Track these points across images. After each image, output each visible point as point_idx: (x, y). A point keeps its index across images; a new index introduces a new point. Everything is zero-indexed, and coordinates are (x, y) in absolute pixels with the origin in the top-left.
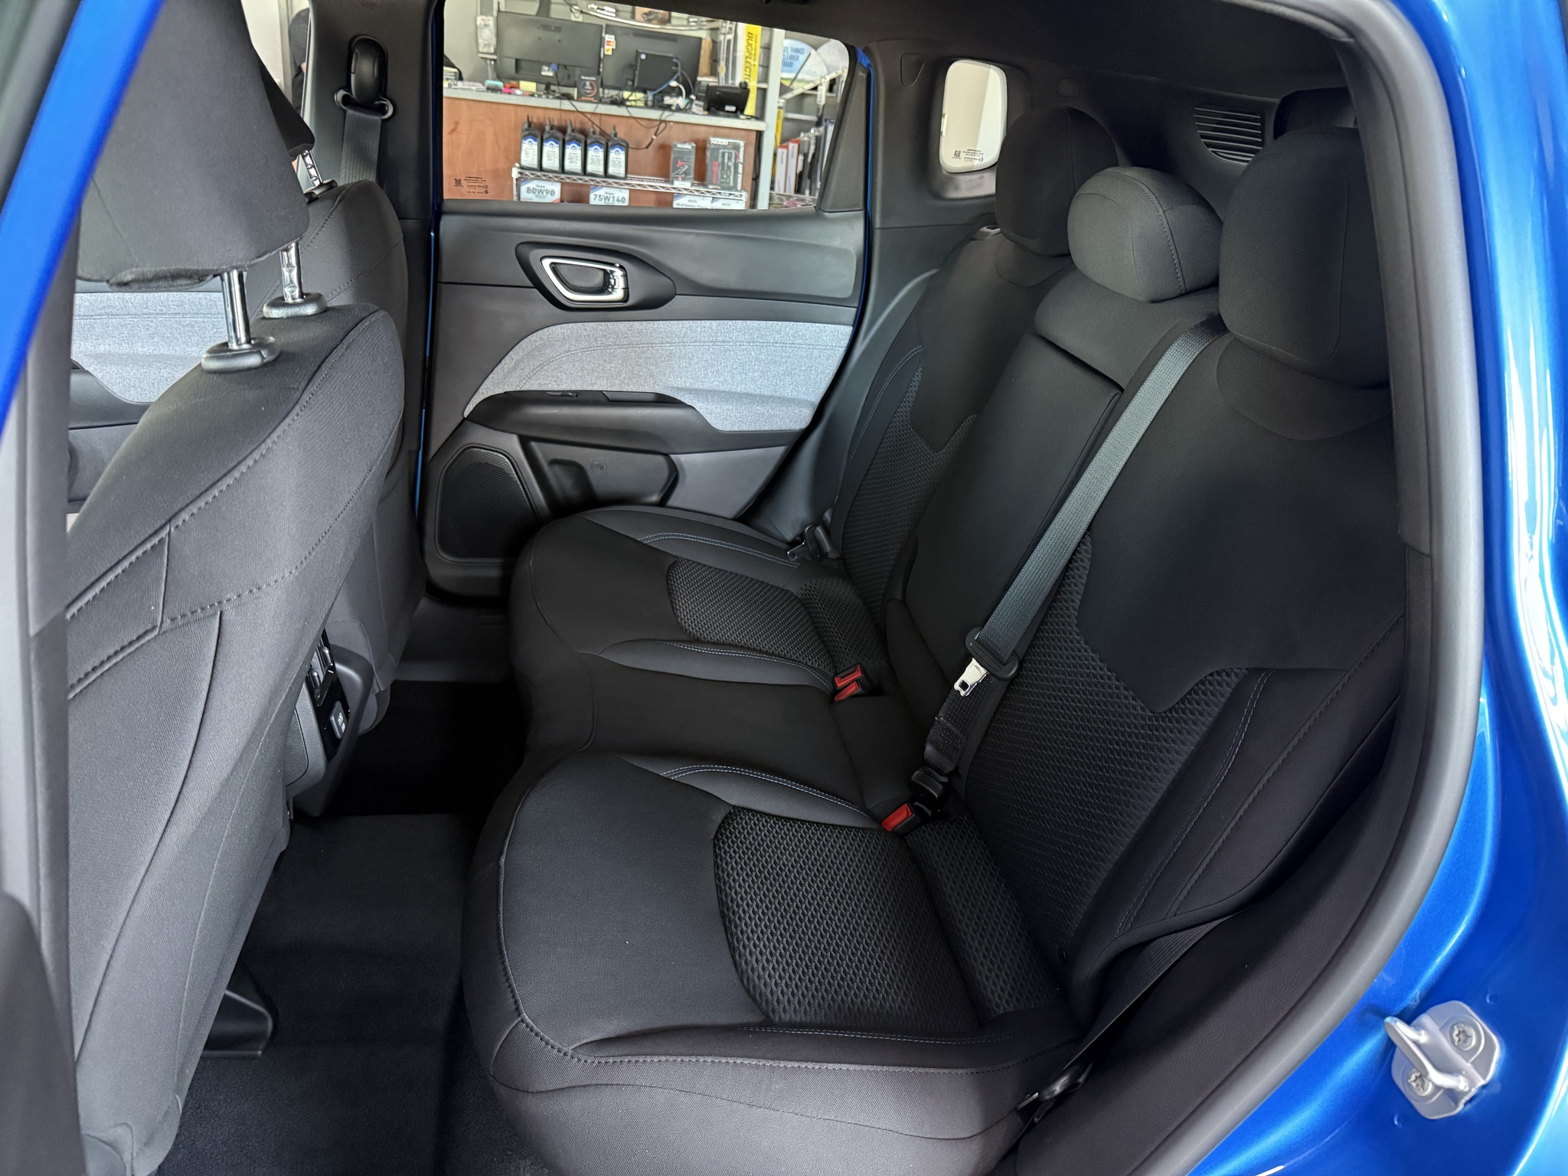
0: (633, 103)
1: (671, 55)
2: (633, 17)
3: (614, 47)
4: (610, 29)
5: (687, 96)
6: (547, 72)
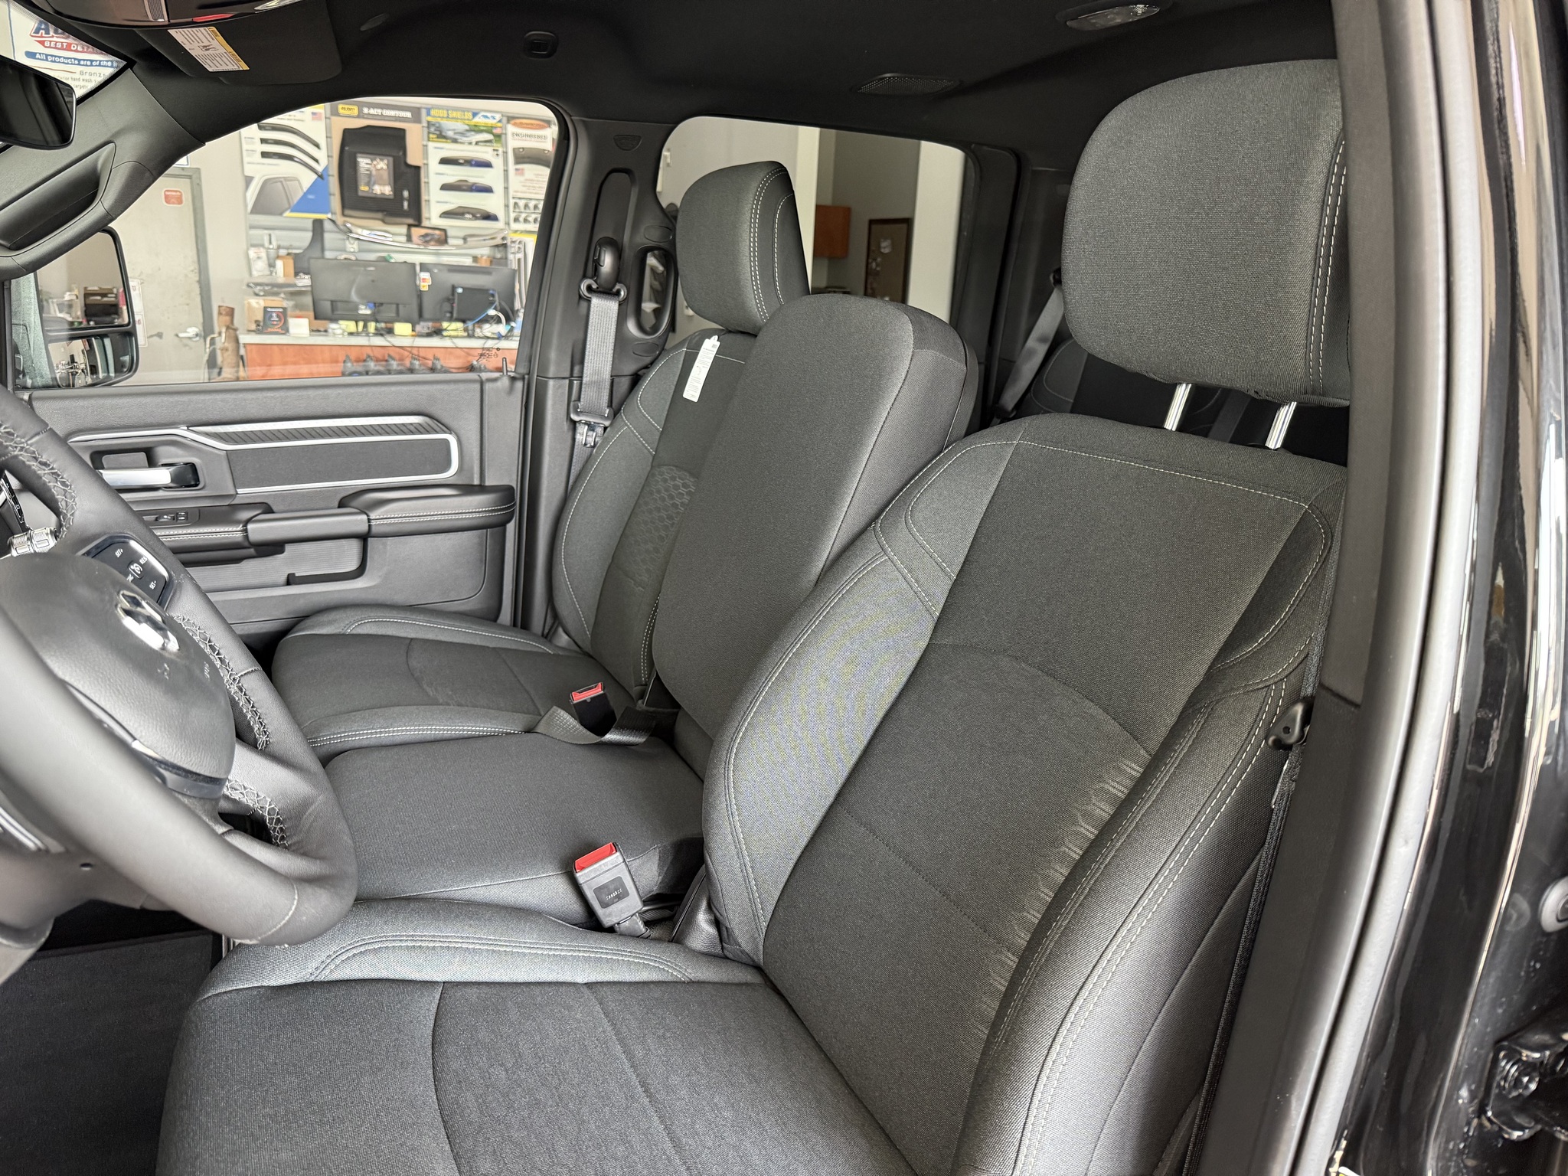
0: (451, 334)
1: (486, 288)
2: (410, 240)
3: (430, 284)
4: (424, 267)
6: (364, 311)
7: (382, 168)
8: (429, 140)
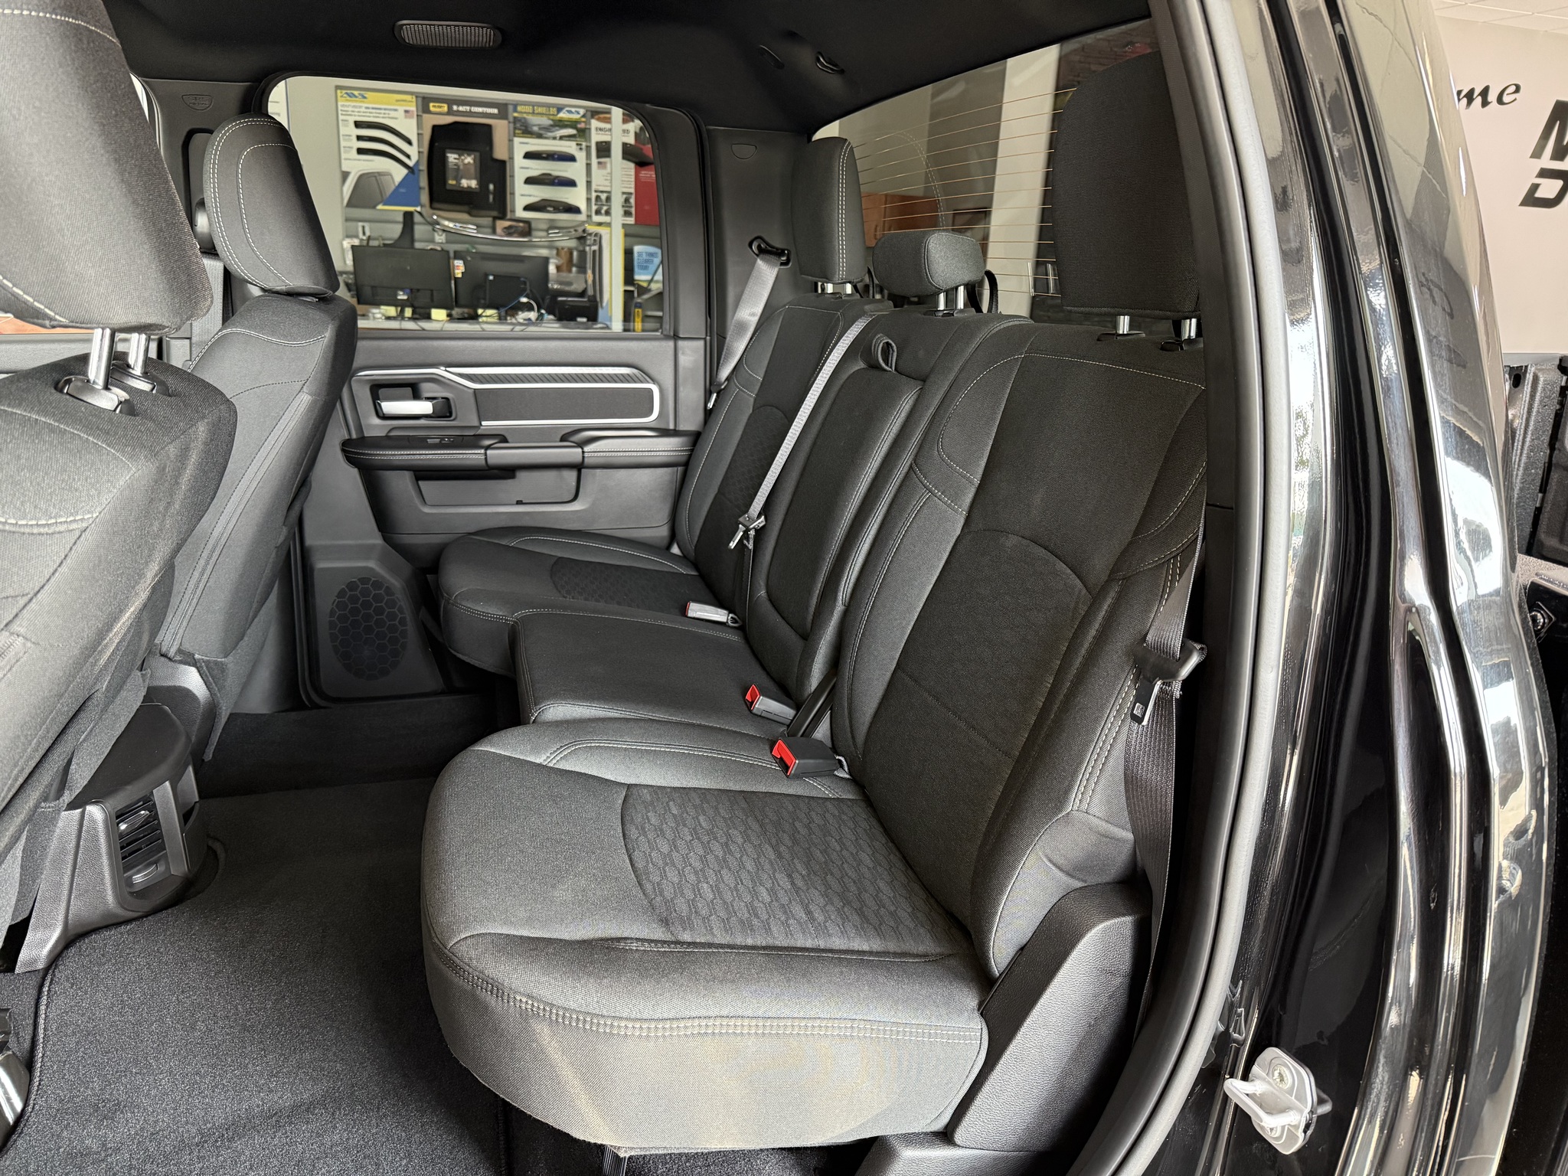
0: (484, 319)
1: (518, 276)
2: (494, 232)
3: (464, 270)
4: (459, 254)
5: (539, 311)
6: (402, 296)
7: (469, 163)
8: (515, 136)
